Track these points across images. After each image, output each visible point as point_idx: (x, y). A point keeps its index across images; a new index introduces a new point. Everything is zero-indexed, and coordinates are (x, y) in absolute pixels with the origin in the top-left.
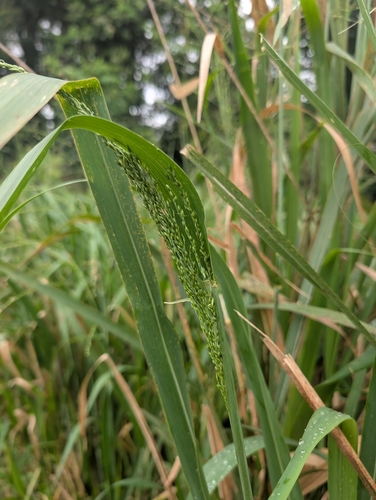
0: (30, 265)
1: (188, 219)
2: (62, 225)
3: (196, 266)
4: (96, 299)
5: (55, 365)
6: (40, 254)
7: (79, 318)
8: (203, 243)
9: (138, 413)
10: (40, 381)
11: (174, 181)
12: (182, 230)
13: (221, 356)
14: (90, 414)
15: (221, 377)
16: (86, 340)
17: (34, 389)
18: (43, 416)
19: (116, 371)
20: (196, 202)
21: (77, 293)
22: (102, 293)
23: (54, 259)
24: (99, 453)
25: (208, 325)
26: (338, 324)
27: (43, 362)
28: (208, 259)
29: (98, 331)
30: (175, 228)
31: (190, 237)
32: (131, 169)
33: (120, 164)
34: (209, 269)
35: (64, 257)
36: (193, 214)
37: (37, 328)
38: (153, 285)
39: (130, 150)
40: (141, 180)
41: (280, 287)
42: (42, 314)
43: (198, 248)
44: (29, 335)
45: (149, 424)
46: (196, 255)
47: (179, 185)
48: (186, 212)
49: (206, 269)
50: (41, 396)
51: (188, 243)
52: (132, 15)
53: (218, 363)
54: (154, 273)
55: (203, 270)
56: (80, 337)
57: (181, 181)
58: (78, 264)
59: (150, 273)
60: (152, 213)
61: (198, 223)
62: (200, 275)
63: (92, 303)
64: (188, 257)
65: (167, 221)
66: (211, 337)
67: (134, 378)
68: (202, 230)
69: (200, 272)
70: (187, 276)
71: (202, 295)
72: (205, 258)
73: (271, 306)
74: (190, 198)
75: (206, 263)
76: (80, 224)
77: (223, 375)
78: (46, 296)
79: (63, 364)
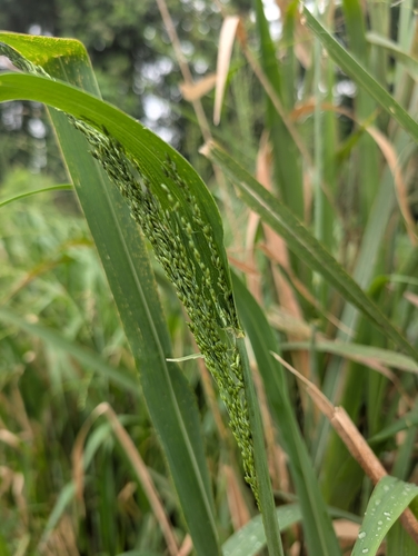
0: (16, 300)
1: (198, 237)
2: (53, 253)
3: (212, 307)
4: (93, 339)
5: (46, 415)
6: (27, 287)
7: (74, 362)
8: (222, 272)
9: (143, 473)
10: (28, 434)
11: (175, 179)
12: (190, 254)
13: (250, 437)
14: (88, 472)
15: (251, 467)
16: (81, 386)
17: (21, 444)
18: (32, 475)
19: (117, 423)
20: (209, 211)
21: (70, 331)
22: (100, 330)
23: (43, 292)
24: (97, 519)
25: (231, 393)
26: (383, 365)
27: (32, 412)
28: (230, 297)
29: (96, 375)
30: (179, 251)
31: (202, 265)
32: (112, 163)
33: (95, 156)
34: (231, 311)
35: (55, 290)
36: (205, 229)
37: (26, 372)
38: (160, 327)
39: (106, 133)
40: (128, 179)
41: (317, 323)
42: (31, 356)
43: (214, 280)
44: (16, 380)
45: (157, 486)
46: (212, 291)
47: (183, 185)
48: (195, 226)
49: (228, 311)
50: (29, 451)
51: (199, 273)
52: (132, 20)
53: (247, 446)
54: (161, 310)
55: (222, 314)
56: (75, 383)
57: (186, 178)
58: (72, 297)
59: (156, 310)
60: (144, 228)
61: (214, 242)
62: (219, 320)
63: (89, 343)
64: (199, 293)
65: (167, 240)
66: (237, 410)
67: (138, 430)
68: (221, 252)
69: (217, 315)
70: (199, 322)
71: (222, 349)
72: (226, 295)
73: (306, 345)
74: (202, 206)
75: (227, 303)
76: (73, 251)
77: (253, 464)
78: (36, 336)
79: (55, 415)
